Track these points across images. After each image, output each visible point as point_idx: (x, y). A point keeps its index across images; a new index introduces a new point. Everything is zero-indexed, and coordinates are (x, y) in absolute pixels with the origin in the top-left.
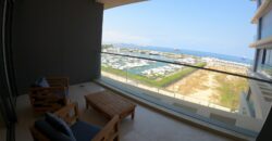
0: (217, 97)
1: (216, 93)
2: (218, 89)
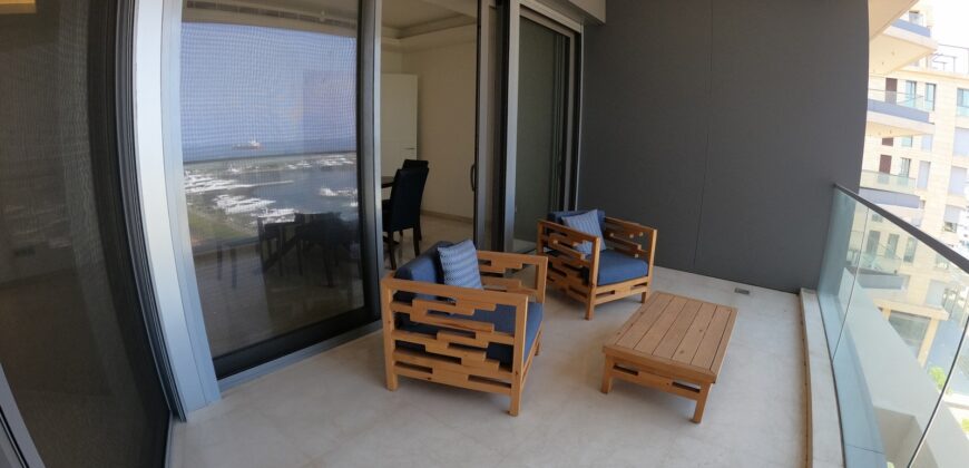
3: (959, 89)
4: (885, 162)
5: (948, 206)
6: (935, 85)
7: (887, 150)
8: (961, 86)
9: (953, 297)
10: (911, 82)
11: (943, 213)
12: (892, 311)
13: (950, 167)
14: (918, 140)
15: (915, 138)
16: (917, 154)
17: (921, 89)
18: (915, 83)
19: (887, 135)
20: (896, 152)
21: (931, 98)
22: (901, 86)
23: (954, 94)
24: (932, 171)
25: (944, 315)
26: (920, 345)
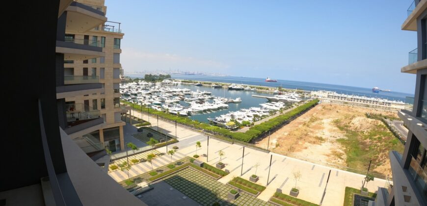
0: (339, 156)
1: (340, 149)
2: (341, 141)
3: (115, 38)
4: (86, 71)
5: (114, 83)
6: (105, 37)
7: (85, 65)
8: (116, 37)
9: (124, 115)
10: (95, 36)
11: (112, 86)
12: (104, 129)
13: (112, 69)
14: (98, 59)
15: (97, 59)
16: (98, 65)
17: (99, 39)
18: (97, 37)
19: (85, 59)
20: (90, 66)
21: (103, 42)
22: (91, 38)
23: (113, 40)
24: (105, 71)
25: (124, 123)
26: (119, 137)
